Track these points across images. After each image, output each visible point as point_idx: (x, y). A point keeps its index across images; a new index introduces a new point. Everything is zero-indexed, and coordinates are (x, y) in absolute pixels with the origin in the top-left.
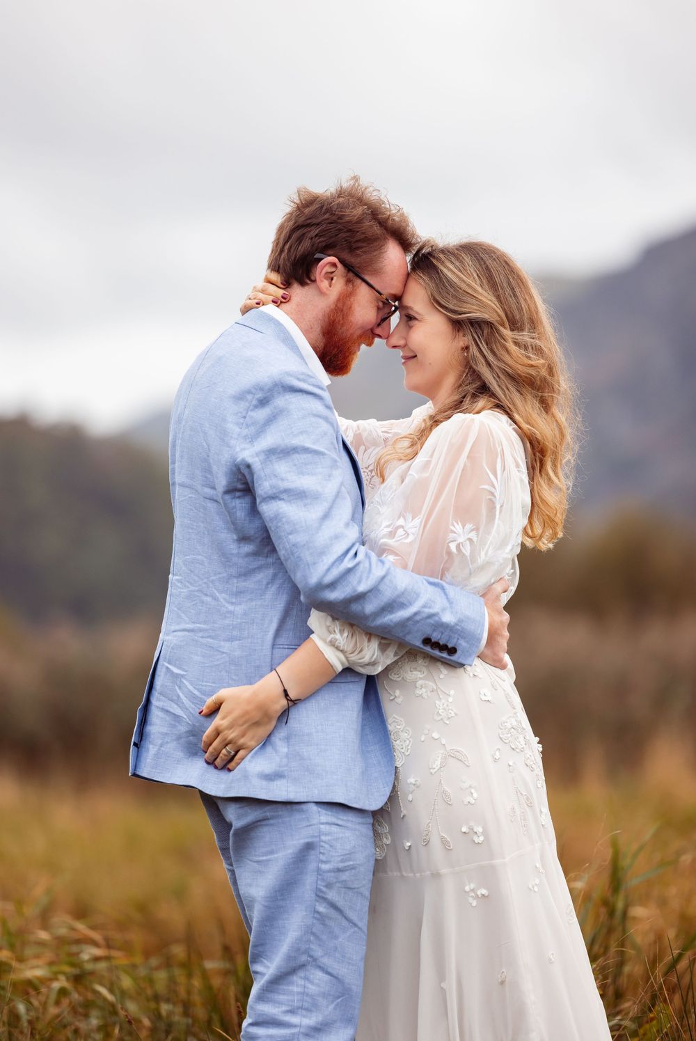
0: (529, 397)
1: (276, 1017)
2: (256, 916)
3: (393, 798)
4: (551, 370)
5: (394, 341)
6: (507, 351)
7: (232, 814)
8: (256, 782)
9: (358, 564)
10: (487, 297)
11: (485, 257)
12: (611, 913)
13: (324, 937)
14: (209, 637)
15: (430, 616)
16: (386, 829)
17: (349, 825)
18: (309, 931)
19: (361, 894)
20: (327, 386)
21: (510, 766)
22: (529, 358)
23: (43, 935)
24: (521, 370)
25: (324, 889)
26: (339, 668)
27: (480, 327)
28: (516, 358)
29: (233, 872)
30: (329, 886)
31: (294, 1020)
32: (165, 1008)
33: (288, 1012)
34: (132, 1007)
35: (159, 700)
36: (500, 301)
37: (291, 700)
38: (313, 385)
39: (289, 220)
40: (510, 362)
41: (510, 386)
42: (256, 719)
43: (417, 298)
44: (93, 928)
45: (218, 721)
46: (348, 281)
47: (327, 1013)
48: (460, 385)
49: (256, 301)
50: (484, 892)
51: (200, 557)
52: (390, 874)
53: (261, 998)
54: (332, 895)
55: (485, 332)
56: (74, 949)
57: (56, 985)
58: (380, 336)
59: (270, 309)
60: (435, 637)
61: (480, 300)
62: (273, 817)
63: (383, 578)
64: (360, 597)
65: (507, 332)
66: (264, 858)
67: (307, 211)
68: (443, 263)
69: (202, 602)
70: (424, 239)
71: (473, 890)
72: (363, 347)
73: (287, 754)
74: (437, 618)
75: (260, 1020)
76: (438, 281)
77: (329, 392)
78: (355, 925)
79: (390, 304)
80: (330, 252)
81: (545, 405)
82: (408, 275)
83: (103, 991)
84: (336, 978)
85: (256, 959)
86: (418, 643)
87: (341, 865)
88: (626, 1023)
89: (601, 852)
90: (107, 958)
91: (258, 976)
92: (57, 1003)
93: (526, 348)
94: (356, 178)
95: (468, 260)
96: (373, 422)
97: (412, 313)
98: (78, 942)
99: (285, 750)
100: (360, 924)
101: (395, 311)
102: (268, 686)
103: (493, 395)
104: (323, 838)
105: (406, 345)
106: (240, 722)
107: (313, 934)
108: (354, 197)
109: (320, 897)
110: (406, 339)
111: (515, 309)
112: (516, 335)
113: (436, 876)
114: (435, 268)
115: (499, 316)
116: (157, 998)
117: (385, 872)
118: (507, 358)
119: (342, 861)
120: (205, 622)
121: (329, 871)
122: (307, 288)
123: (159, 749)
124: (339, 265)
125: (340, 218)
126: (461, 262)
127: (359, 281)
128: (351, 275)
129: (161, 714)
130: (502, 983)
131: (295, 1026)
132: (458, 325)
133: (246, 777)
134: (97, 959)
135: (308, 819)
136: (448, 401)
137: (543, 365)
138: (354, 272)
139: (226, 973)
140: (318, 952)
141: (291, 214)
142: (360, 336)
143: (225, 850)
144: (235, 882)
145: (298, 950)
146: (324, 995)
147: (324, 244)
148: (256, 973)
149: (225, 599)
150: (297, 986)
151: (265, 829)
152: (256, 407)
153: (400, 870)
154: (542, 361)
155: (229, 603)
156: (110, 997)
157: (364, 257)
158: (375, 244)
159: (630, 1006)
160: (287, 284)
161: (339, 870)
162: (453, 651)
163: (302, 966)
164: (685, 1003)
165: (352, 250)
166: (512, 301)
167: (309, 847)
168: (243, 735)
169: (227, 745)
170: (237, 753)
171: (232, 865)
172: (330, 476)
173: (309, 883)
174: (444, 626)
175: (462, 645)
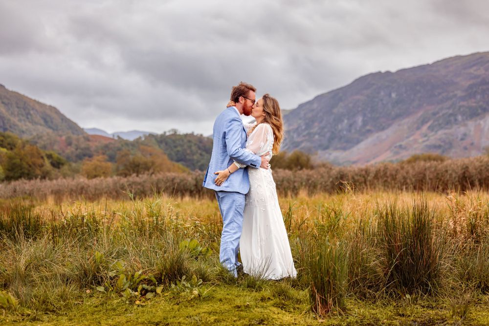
1: (228, 231)
2: (224, 213)
3: (249, 192)
7: (220, 195)
8: (225, 188)
9: (239, 151)
13: (236, 217)
15: (252, 160)
16: (248, 198)
17: (241, 196)
18: (234, 216)
23: (190, 219)
26: (239, 168)
29: (220, 205)
30: (237, 208)
31: (231, 231)
37: (230, 173)
42: (225, 177)
47: (236, 230)
50: (264, 210)
53: (225, 228)
54: (238, 210)
56: (195, 222)
57: (192, 228)
60: (252, 163)
62: (228, 195)
63: (243, 153)
64: (240, 156)
66: (226, 203)
71: (262, 209)
75: (225, 231)
78: (242, 215)
80: (241, 96)
83: (200, 229)
84: (238, 224)
85: (224, 220)
86: (249, 164)
90: (200, 223)
91: (225, 224)
99: (229, 182)
102: (227, 171)
104: (236, 199)
106: (222, 177)
108: (242, 85)
109: (236, 210)
113: (256, 206)
117: (247, 206)
119: (240, 204)
120: (216, 161)
121: (237, 205)
122: (238, 103)
123: (208, 182)
124: (243, 98)
125: (241, 89)
128: (245, 99)
133: (223, 187)
134: (198, 223)
135: (233, 195)
140: (235, 219)
145: (232, 219)
146: (236, 227)
147: (239, 95)
150: (232, 225)
151: (226, 197)
153: (250, 206)
162: (256, 166)
163: (232, 222)
167: (234, 201)
168: (222, 179)
169: (219, 182)
170: (221, 183)
172: (238, 136)
173: (234, 207)
174: (254, 161)
175: (257, 165)
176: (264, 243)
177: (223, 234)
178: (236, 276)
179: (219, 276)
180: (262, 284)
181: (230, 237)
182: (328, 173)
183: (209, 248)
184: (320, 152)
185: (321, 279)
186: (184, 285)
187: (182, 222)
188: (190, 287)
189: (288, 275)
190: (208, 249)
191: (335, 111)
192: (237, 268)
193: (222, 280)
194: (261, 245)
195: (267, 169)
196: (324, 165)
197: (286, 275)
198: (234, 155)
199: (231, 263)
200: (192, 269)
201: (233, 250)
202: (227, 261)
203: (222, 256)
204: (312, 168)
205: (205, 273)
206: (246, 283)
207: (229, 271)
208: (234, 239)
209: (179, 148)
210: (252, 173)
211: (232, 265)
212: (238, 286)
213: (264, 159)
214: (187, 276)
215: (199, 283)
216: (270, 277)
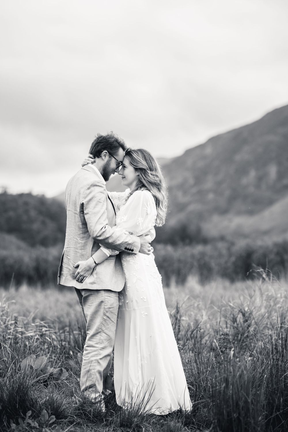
0: (155, 188)
1: (93, 345)
3: (124, 289)
4: (160, 181)
5: (120, 173)
6: (149, 176)
7: (83, 293)
8: (89, 285)
9: (106, 230)
10: (144, 163)
11: (144, 153)
12: (176, 319)
13: (105, 325)
14: (76, 249)
15: (126, 242)
16: (122, 298)
17: (112, 296)
18: (102, 323)
19: (115, 314)
20: (105, 184)
21: (153, 282)
22: (154, 178)
23: (33, 324)
24: (153, 181)
25: (106, 313)
26: (109, 256)
27: (142, 170)
28: (151, 178)
29: (83, 308)
30: (107, 312)
32: (63, 343)
33: (96, 344)
34: (55, 343)
35: (65, 265)
36: (147, 164)
37: (97, 264)
38: (102, 184)
39: (95, 141)
40: (150, 179)
41: (150, 185)
42: (88, 269)
43: (127, 162)
44: (45, 323)
45: (79, 270)
46: (110, 157)
47: (105, 344)
48: (137, 185)
49: (87, 163)
50: (147, 314)
51: (73, 229)
52: (123, 309)
53: (89, 340)
54: (108, 314)
55: (143, 171)
56: (41, 328)
57: (36, 337)
58: (116, 172)
59: (90, 165)
60: (128, 247)
61: (142, 163)
62: (93, 294)
63: (113, 233)
64: (108, 238)
65: (149, 172)
66: (90, 304)
67: (100, 139)
68: (133, 154)
69: (74, 240)
70: (128, 148)
71: (143, 313)
72: (112, 174)
73: (97, 277)
74: (128, 243)
75: (89, 345)
76: (132, 158)
77: (106, 186)
78: (113, 322)
79: (120, 163)
80: (106, 149)
81: (159, 190)
82: (124, 156)
83: (48, 339)
84: (108, 335)
85: (88, 330)
86: (124, 249)
87: (110, 307)
88: (181, 346)
89: (174, 303)
90: (49, 330)
91: (88, 334)
92: (36, 342)
93: (154, 175)
94: (112, 132)
95: (139, 153)
96: (115, 192)
97: (125, 166)
98: (42, 326)
99: (96, 277)
100: (114, 322)
101: (121, 165)
103: (146, 187)
104: (106, 300)
105: (123, 174)
106: (84, 270)
107: (103, 324)
109: (105, 315)
110: (123, 173)
111: (151, 165)
112: (151, 172)
113: (134, 310)
114: (131, 155)
115: (147, 167)
116: (61, 340)
117: (122, 308)
118: (149, 178)
119: (110, 306)
120: (75, 245)
121: (107, 308)
122: (99, 158)
123: (66, 278)
124: (108, 153)
125: (109, 141)
126: (138, 153)
127: (112, 157)
128: (110, 155)
129: (66, 269)
130: (151, 337)
131: (98, 347)
132: (136, 169)
133: (86, 284)
134: (46, 331)
135: (102, 295)
136: (135, 189)
137: (158, 180)
138: (112, 155)
139: (79, 334)
140: (104, 328)
141: (96, 140)
142: (112, 171)
143: (81, 303)
144: (83, 311)
145: (99, 328)
146: (105, 340)
147: (104, 147)
148: (88, 333)
149: (79, 239)
150: (98, 337)
151: (91, 297)
152: (87, 190)
153: (125, 308)
154: (158, 179)
155: (80, 240)
156: (49, 340)
157: (114, 151)
158: (117, 148)
159: (181, 342)
160: (95, 158)
161: (110, 308)
162: (133, 250)
163: (100, 332)
164: (195, 341)
165: (111, 149)
166: (151, 164)
167: (102, 302)
168: (85, 274)
169: (81, 276)
170: (83, 278)
171: (83, 306)
172: (102, 208)
173: (102, 311)
174: (130, 244)
175: (135, 249)
176: (146, 362)
177: (86, 350)
178: (104, 409)
179: (79, 410)
180: (141, 422)
181: (97, 354)
182: (229, 249)
183: (63, 369)
184: (216, 218)
185: (228, 416)
186: (29, 424)
187: (23, 330)
188: (38, 427)
189: (179, 408)
190: (61, 370)
191: (238, 157)
192: (104, 399)
193: (83, 416)
194: (142, 365)
195: (148, 254)
196: (222, 238)
197: (175, 408)
198: (100, 236)
199: (96, 391)
200: (41, 401)
201: (100, 373)
202: (91, 390)
203: (84, 382)
204: (205, 241)
205: (59, 407)
206: (119, 420)
207: (93, 403)
208: (101, 357)
209: (11, 214)
210: (128, 262)
211: (97, 395)
212: (106, 425)
213: (145, 239)
214: (33, 412)
215: (51, 422)
216: (152, 411)
